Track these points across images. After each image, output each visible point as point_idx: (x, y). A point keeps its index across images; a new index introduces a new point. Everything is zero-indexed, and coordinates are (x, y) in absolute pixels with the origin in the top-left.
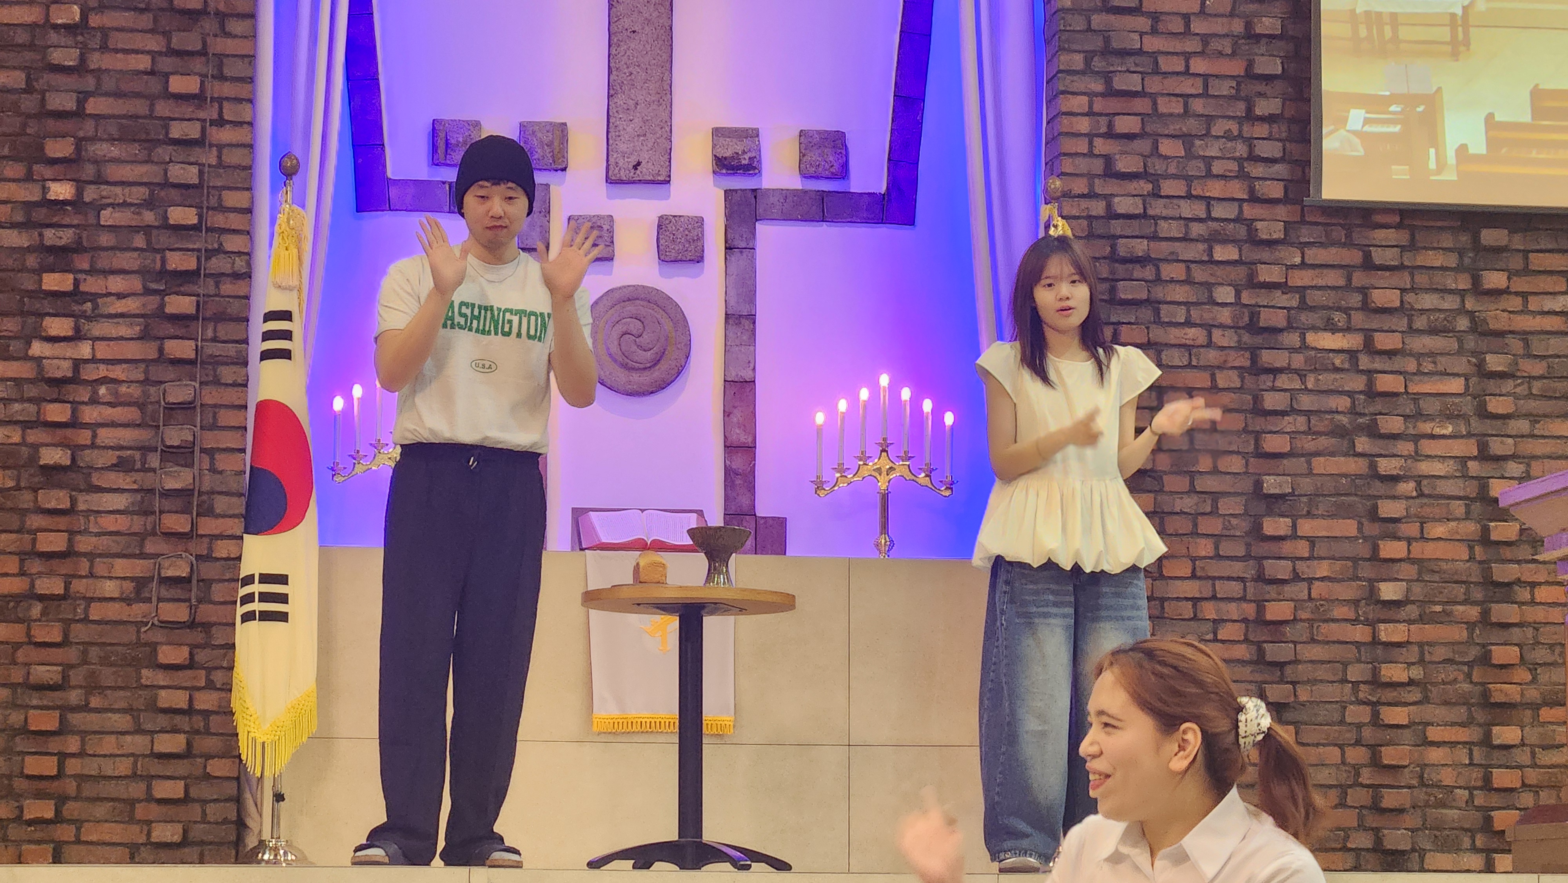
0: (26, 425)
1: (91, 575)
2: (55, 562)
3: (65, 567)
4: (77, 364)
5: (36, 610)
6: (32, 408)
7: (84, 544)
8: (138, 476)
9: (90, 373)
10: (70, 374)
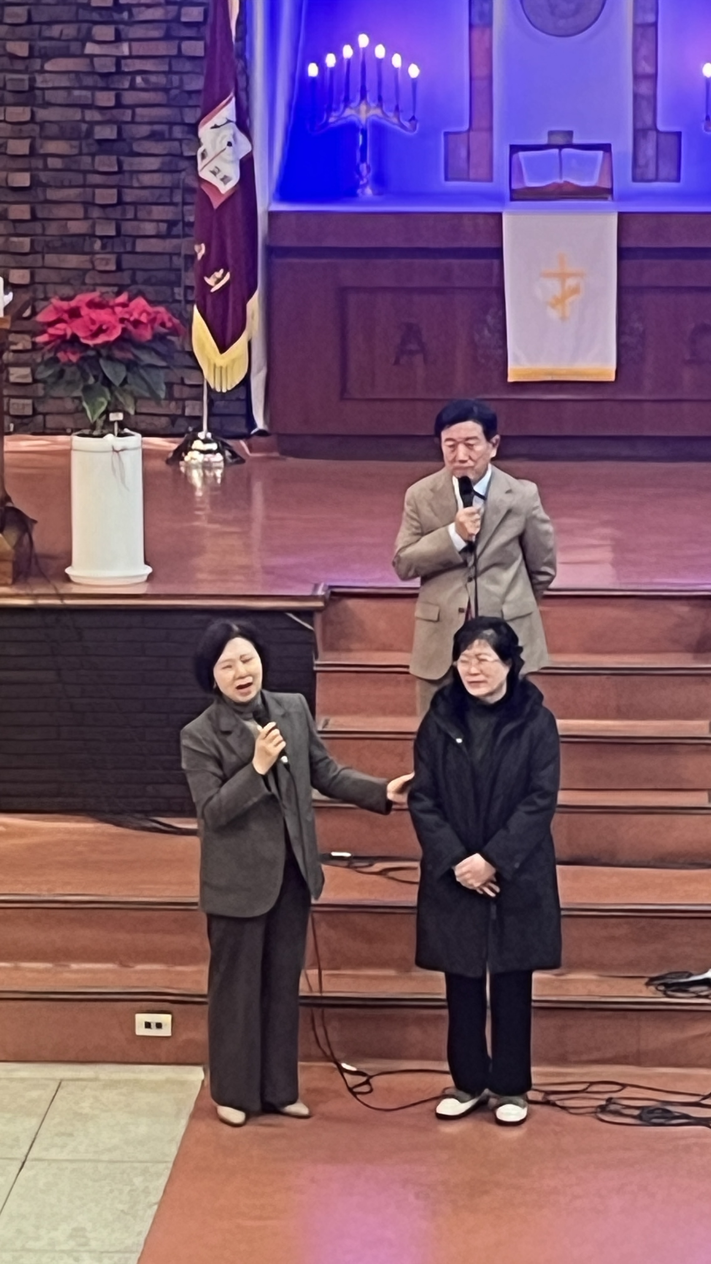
0: (84, 107)
1: (136, 219)
2: (109, 210)
3: (116, 213)
4: (119, 60)
5: (98, 245)
6: (88, 93)
7: (129, 196)
8: (168, 144)
9: (130, 66)
10: (113, 70)
